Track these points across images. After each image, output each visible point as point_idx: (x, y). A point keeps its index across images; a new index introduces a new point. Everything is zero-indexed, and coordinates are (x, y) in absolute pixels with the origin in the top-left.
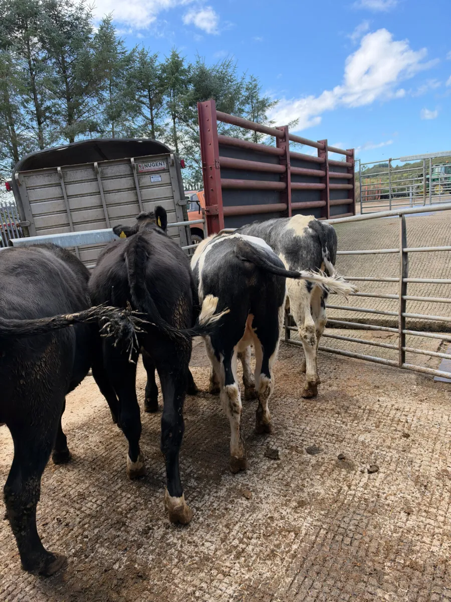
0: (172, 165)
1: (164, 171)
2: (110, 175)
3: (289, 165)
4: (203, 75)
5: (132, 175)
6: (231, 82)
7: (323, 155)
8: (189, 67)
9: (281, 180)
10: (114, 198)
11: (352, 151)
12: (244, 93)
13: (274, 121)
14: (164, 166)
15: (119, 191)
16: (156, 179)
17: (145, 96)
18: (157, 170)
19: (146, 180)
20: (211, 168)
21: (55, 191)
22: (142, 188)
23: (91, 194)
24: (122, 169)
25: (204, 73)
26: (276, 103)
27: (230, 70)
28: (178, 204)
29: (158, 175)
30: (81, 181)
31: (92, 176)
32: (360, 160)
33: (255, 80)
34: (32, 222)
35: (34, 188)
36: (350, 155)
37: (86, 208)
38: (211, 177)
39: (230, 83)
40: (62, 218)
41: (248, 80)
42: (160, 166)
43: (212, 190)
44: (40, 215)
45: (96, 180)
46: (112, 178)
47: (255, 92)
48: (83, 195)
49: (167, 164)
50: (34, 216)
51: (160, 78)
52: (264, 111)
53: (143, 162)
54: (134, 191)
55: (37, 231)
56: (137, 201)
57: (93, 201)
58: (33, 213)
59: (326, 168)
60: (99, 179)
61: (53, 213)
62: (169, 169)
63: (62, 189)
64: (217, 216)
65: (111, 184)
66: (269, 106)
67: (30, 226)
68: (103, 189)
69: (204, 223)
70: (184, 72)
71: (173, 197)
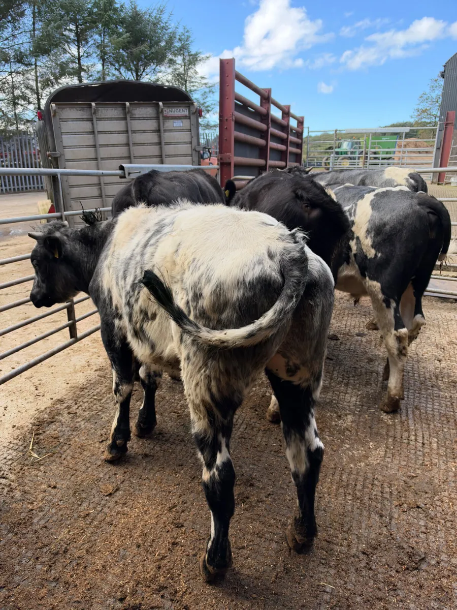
0: (194, 113)
1: (185, 117)
2: (137, 116)
3: (270, 125)
4: (136, 17)
5: (157, 118)
6: (166, 30)
7: (286, 119)
8: (122, 6)
9: (262, 137)
10: (138, 138)
11: (303, 118)
12: (177, 44)
13: (205, 77)
14: (186, 112)
15: (144, 131)
16: (178, 124)
17: (71, 30)
18: (180, 116)
19: (170, 124)
20: (227, 119)
21: (87, 126)
22: (165, 131)
23: (119, 132)
24: (148, 111)
25: (139, 15)
26: (208, 58)
27: (165, 17)
28: (195, 150)
29: (180, 121)
30: (111, 119)
31: (122, 114)
32: (308, 128)
33: (188, 32)
34: (62, 153)
35: (66, 120)
36: (301, 123)
37: (113, 145)
38: (226, 128)
39: (164, 31)
40: (90, 153)
41: (180, 31)
42: (183, 113)
43: (226, 140)
44: (70, 147)
45: (125, 119)
46: (139, 119)
47: (187, 44)
48: (111, 132)
49: (189, 111)
50: (64, 147)
51: (91, 13)
52: (194, 65)
53: (169, 107)
54: (159, 133)
55: (66, 163)
56: (160, 144)
57: (121, 138)
58: (64, 145)
59: (288, 132)
60: (128, 118)
61: (82, 146)
62: (190, 117)
63: (93, 124)
64: (230, 164)
65: (137, 125)
66: (200, 60)
67: (60, 157)
68: (131, 129)
69: (218, 169)
70: (115, 10)
71: (191, 142)
